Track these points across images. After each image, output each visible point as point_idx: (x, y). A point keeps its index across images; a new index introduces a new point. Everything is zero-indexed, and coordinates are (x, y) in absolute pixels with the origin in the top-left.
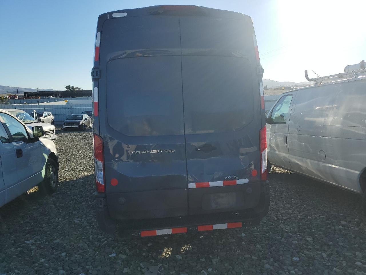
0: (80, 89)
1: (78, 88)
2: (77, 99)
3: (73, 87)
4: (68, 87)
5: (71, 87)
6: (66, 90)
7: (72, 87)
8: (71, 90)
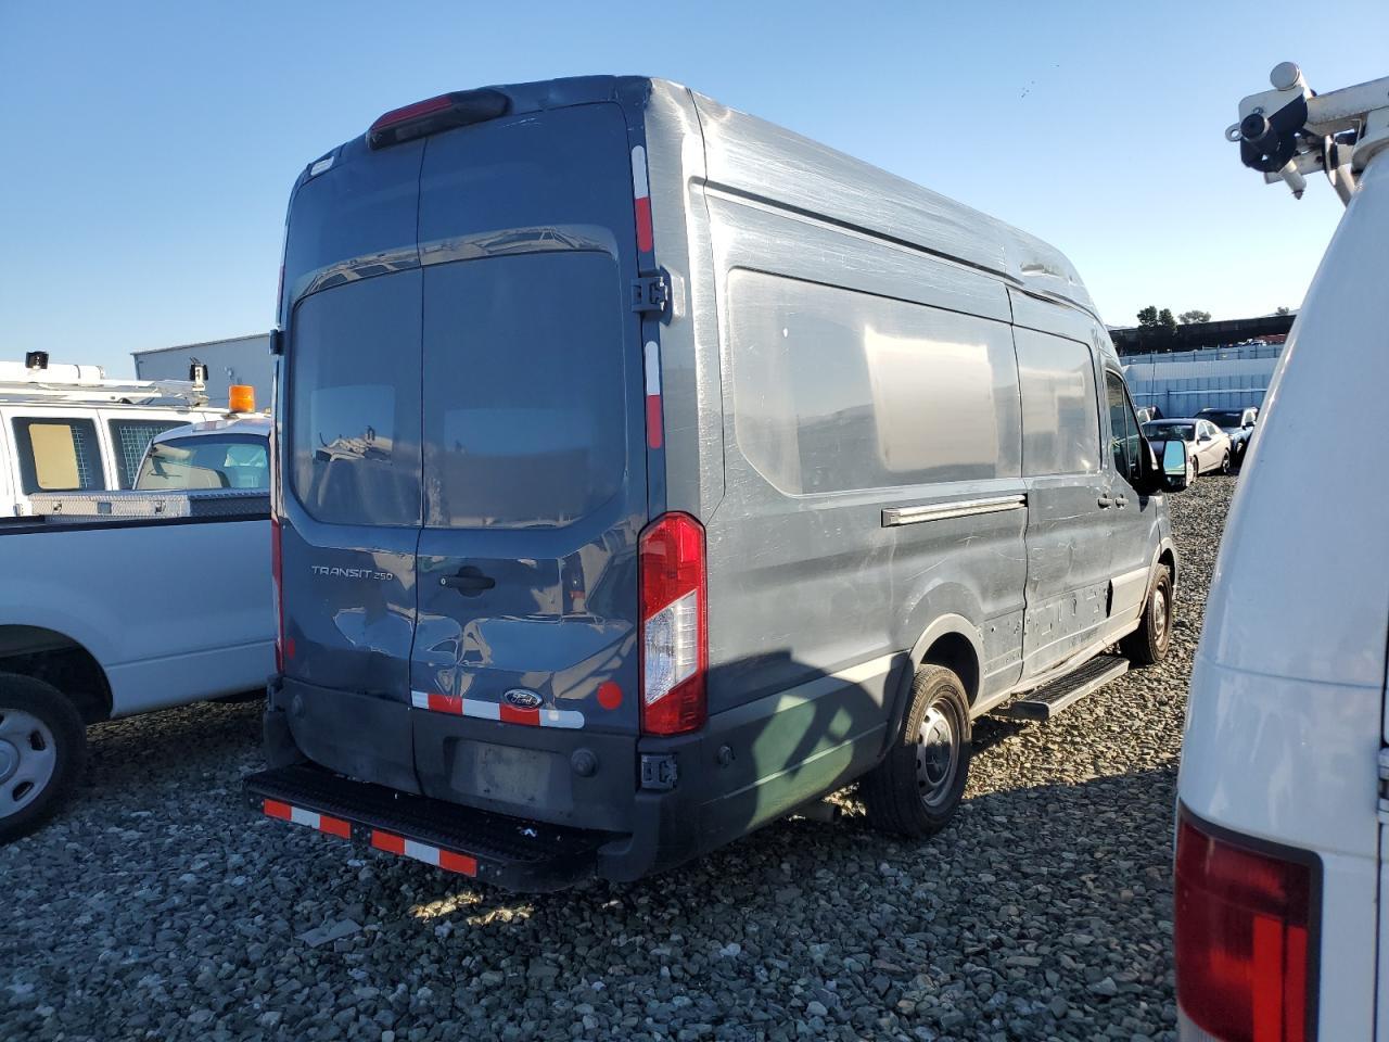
0: (1207, 317)
1: (1201, 315)
2: (1173, 360)
3: (1166, 311)
4: (1147, 314)
5: (1158, 314)
6: (1140, 327)
7: (1161, 312)
8: (1156, 326)
